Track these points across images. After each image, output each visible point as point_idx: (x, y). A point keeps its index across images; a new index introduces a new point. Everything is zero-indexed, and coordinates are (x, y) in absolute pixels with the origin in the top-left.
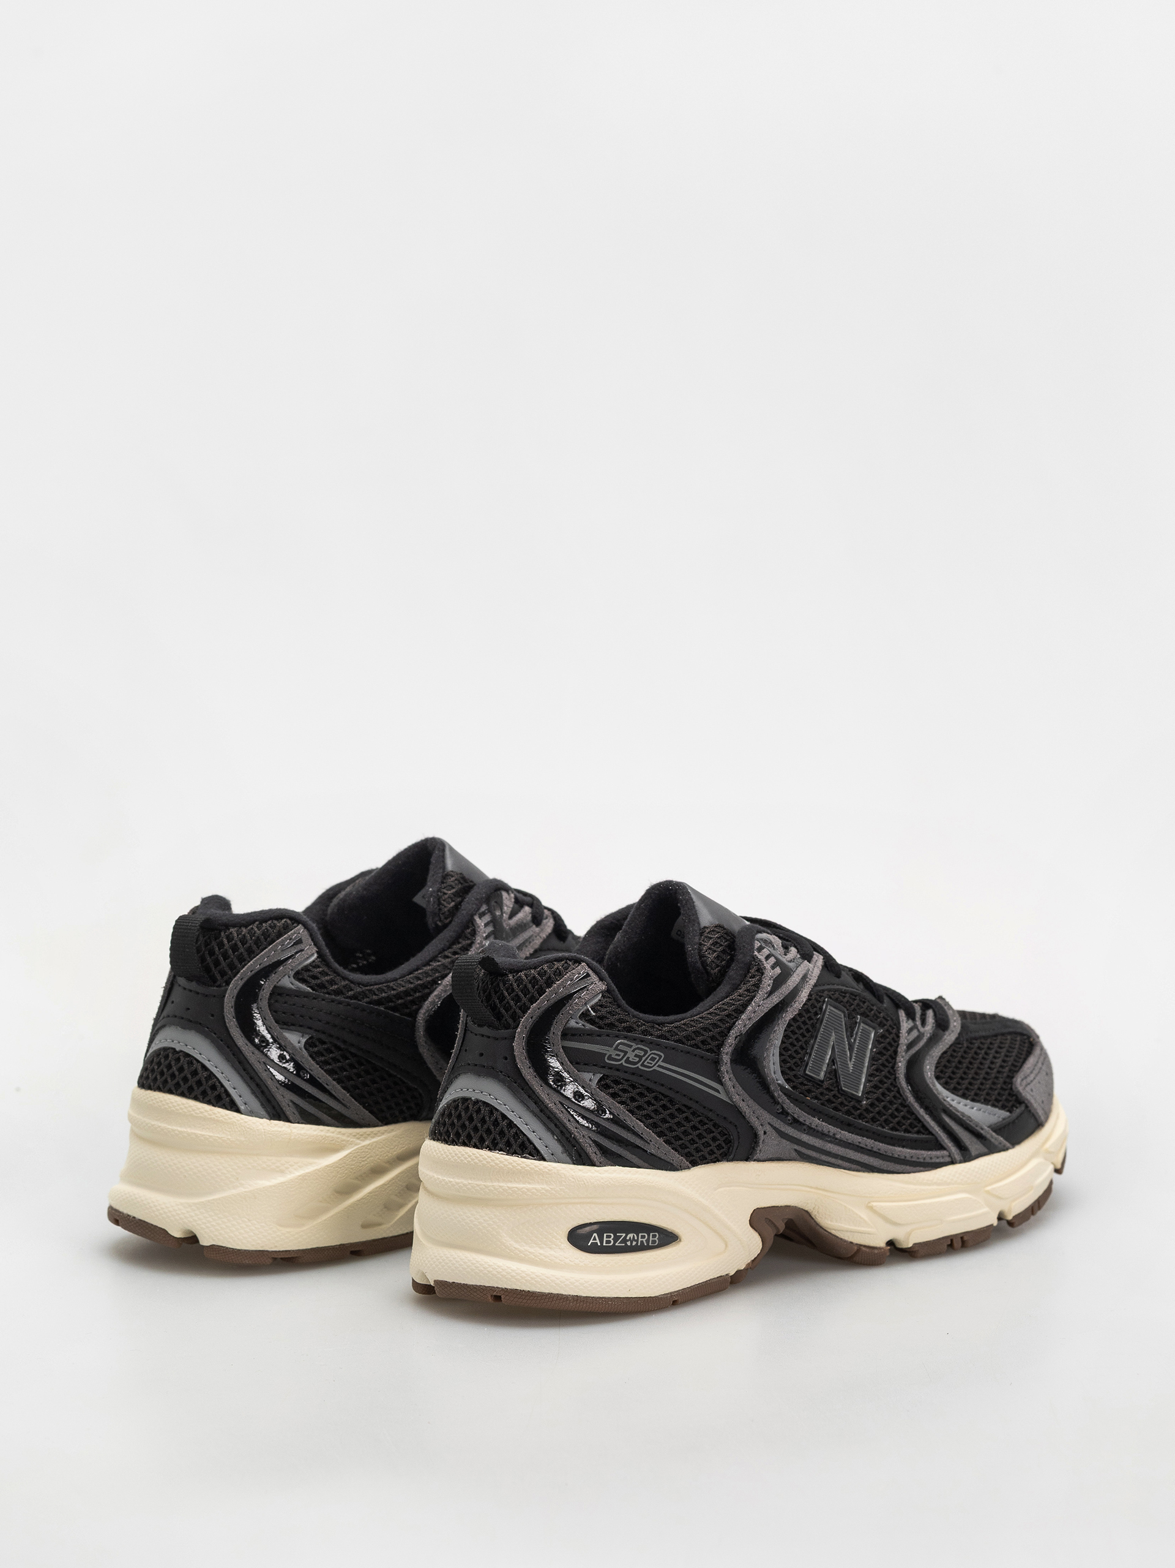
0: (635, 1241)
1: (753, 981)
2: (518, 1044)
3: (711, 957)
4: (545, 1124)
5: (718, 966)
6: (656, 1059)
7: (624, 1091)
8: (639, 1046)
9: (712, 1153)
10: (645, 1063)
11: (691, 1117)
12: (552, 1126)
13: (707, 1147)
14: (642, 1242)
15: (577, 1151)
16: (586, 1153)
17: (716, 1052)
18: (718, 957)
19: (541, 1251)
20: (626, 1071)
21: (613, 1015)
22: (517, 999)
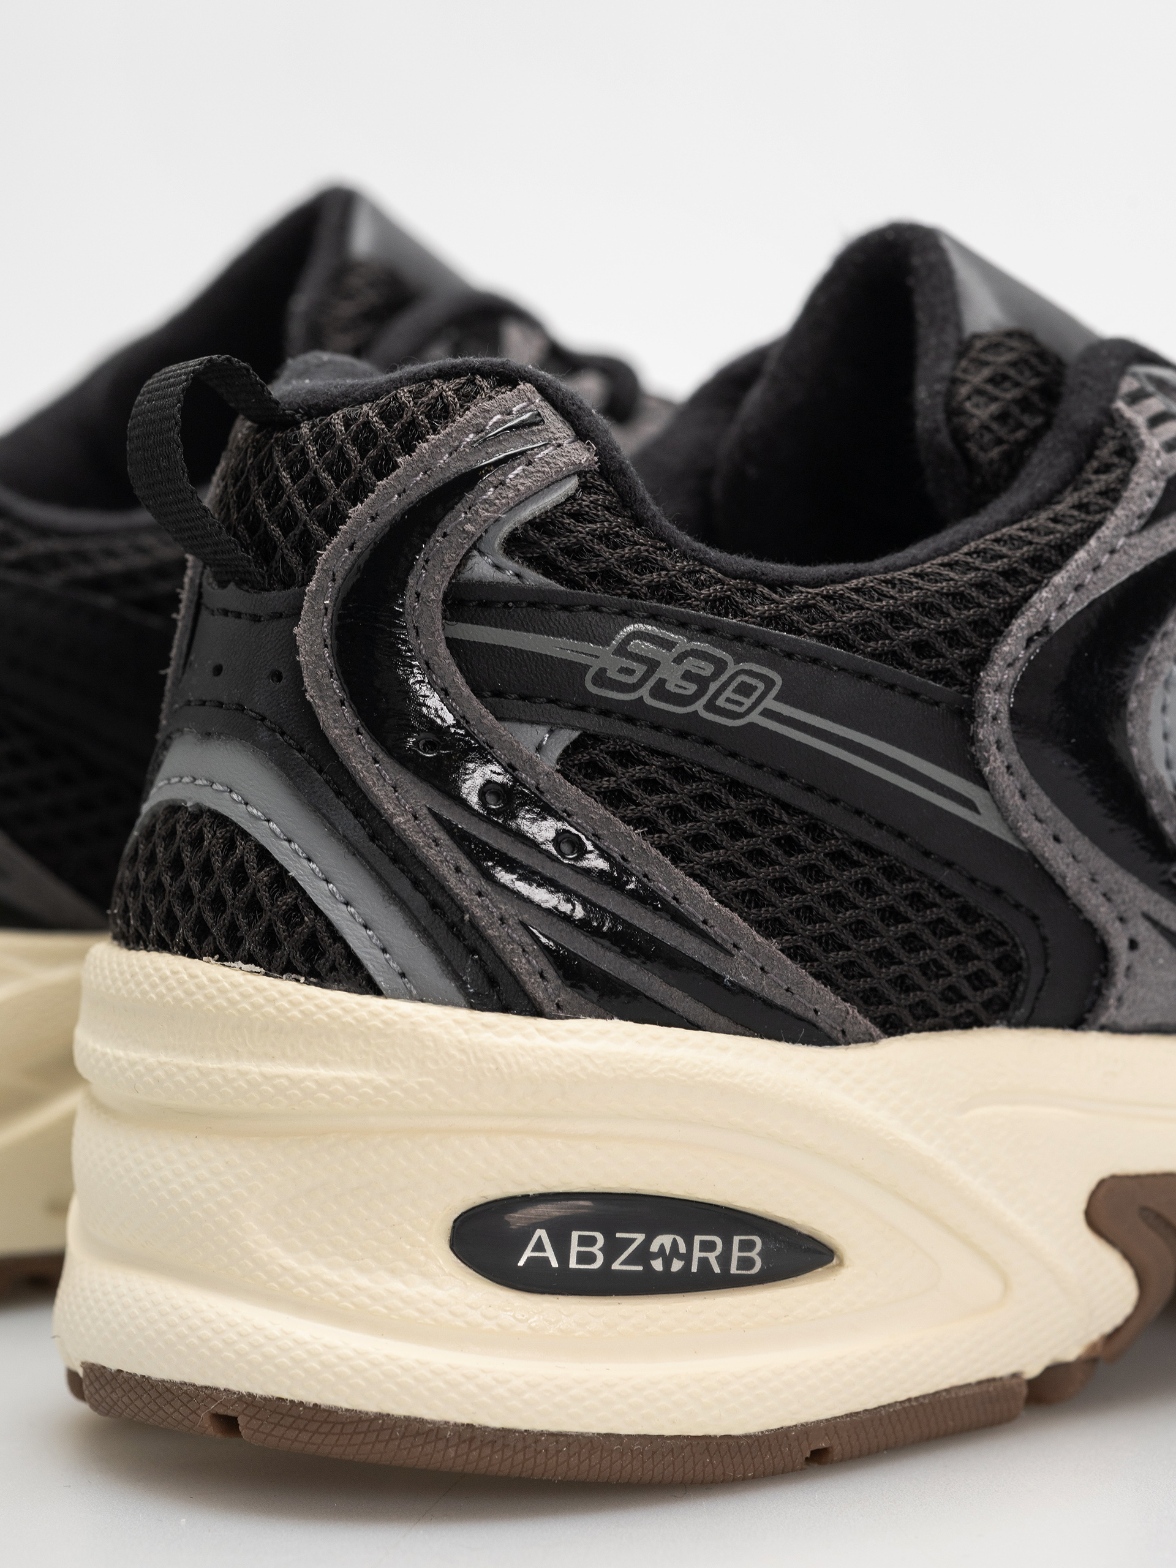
0: (680, 1257)
1: (1103, 481)
2: (310, 630)
3: (981, 413)
4: (381, 879)
5: (999, 441)
6: (755, 688)
7: (651, 785)
8: (697, 645)
9: (952, 995)
10: (721, 702)
11: (881, 881)
12: (404, 886)
13: (937, 977)
14: (704, 1263)
15: (481, 964)
16: (511, 973)
17: (963, 684)
18: (1002, 417)
19: (363, 1281)
20: (657, 723)
21: (616, 546)
22: (315, 492)
